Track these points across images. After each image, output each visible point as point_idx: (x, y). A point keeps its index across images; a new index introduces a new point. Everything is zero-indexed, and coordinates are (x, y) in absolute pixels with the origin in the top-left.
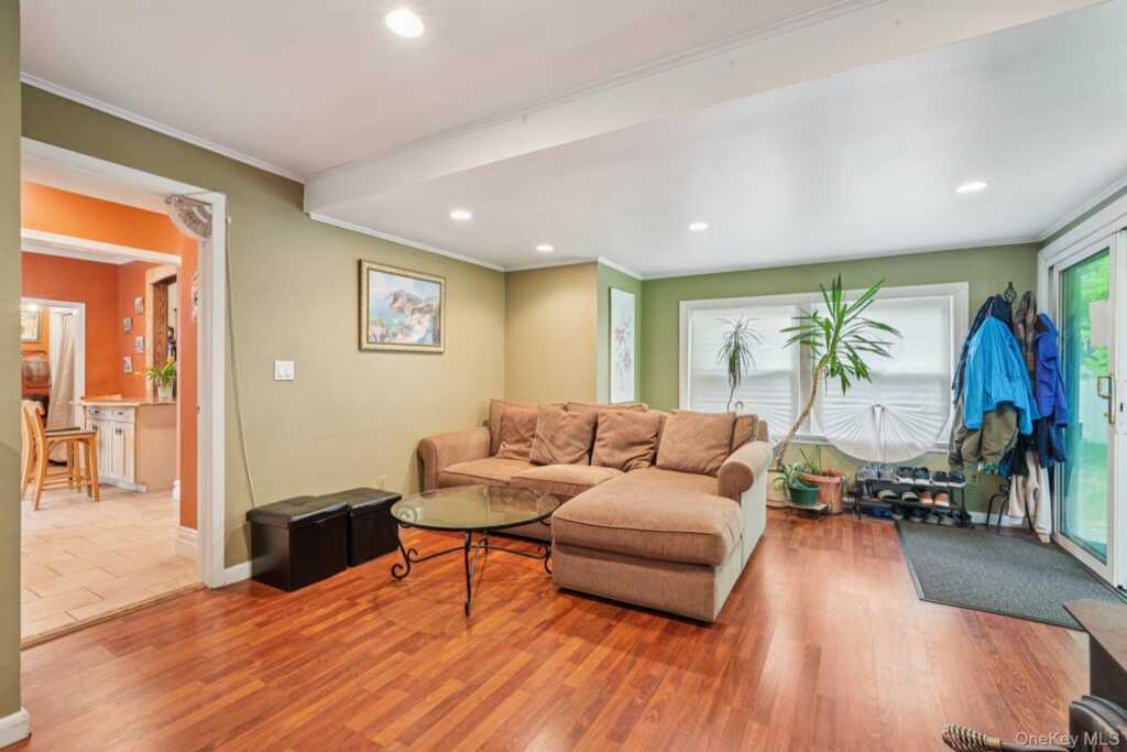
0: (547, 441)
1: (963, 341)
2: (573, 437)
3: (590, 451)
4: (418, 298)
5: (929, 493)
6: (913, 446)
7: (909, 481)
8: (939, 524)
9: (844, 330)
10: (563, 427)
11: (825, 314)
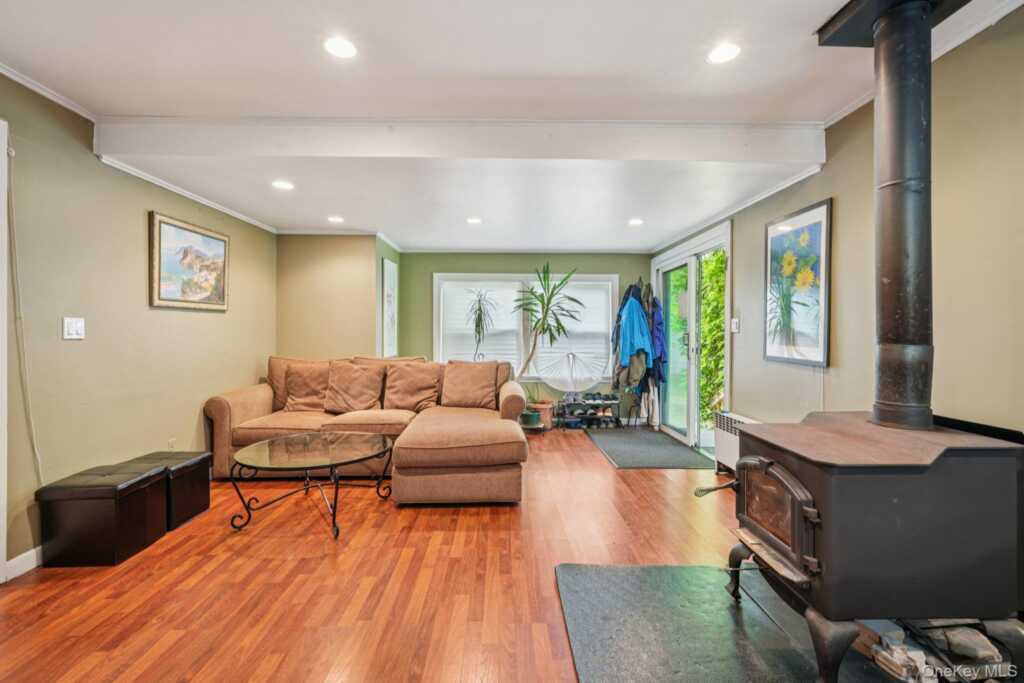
0: (342, 392)
2: (367, 387)
3: (381, 398)
4: (205, 255)
5: (601, 409)
6: (591, 380)
7: (591, 402)
8: (606, 428)
9: (554, 301)
10: (356, 379)
11: (539, 290)
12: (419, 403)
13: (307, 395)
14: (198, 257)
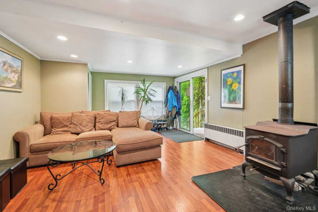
0: (79, 125)
1: (166, 95)
2: (88, 122)
3: (95, 126)
4: (13, 66)
5: (162, 125)
6: (158, 116)
7: (160, 123)
8: (164, 131)
9: (148, 91)
10: (85, 119)
11: (142, 87)
12: (111, 127)
13: (62, 127)
14: (10, 66)
